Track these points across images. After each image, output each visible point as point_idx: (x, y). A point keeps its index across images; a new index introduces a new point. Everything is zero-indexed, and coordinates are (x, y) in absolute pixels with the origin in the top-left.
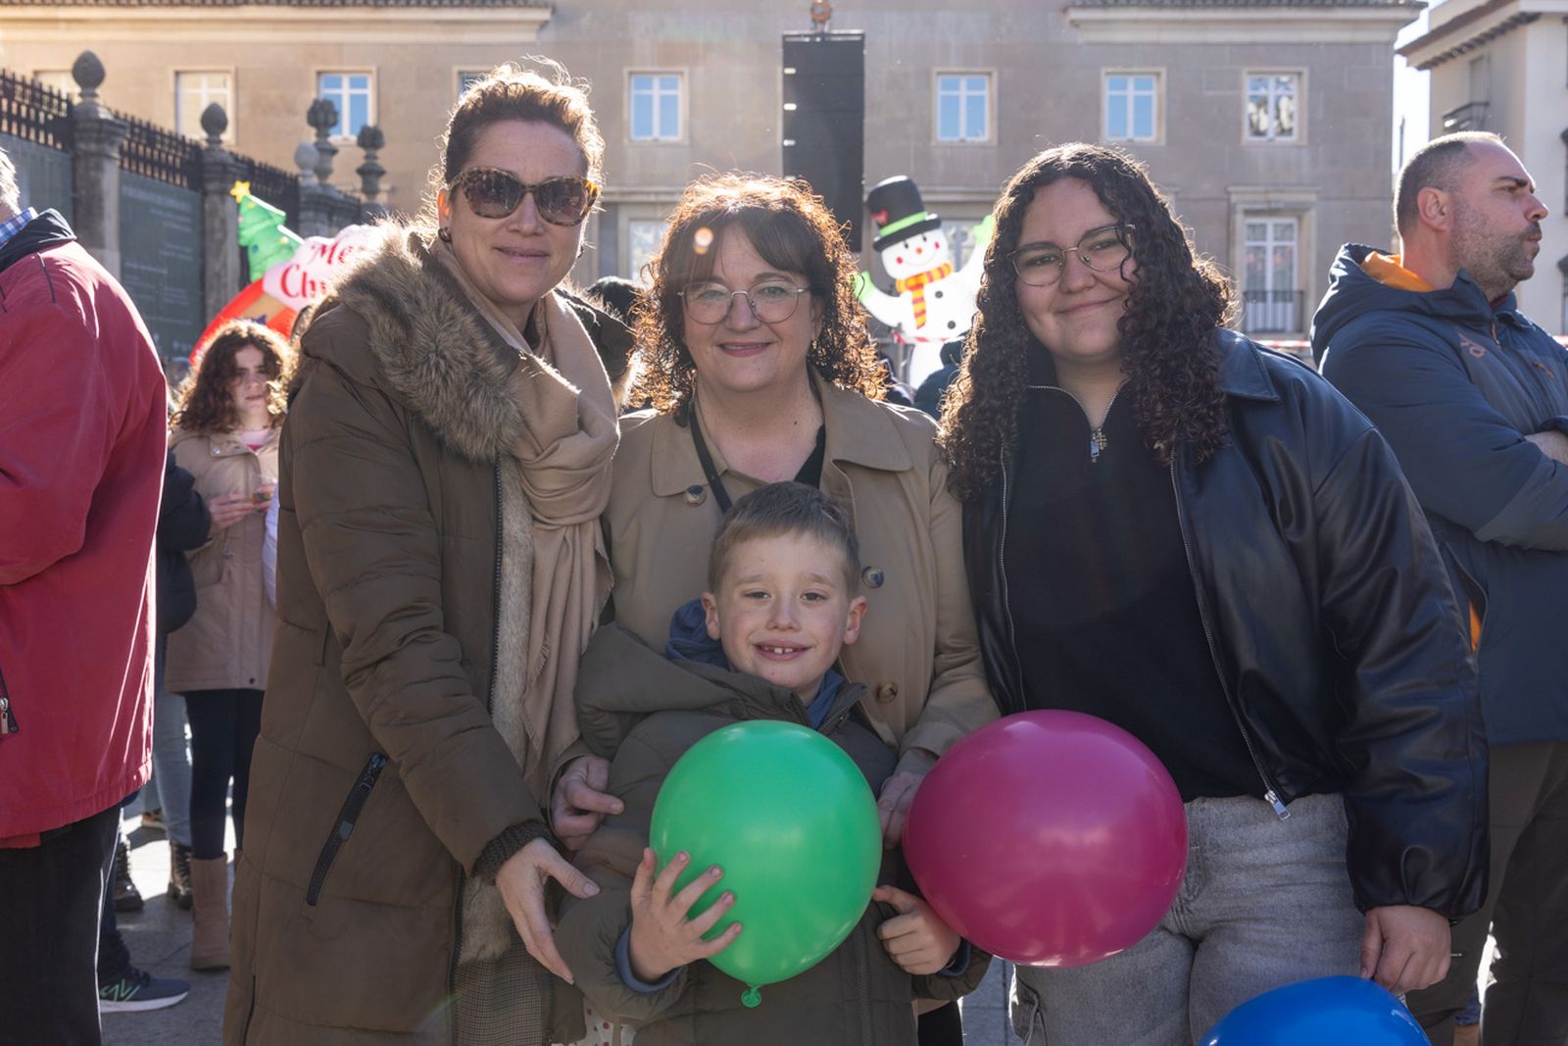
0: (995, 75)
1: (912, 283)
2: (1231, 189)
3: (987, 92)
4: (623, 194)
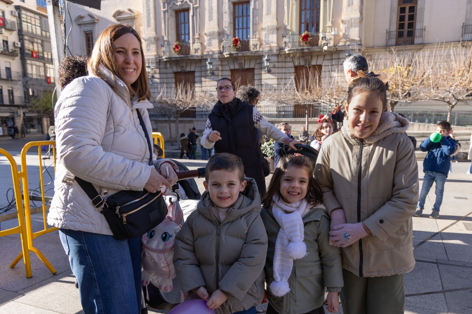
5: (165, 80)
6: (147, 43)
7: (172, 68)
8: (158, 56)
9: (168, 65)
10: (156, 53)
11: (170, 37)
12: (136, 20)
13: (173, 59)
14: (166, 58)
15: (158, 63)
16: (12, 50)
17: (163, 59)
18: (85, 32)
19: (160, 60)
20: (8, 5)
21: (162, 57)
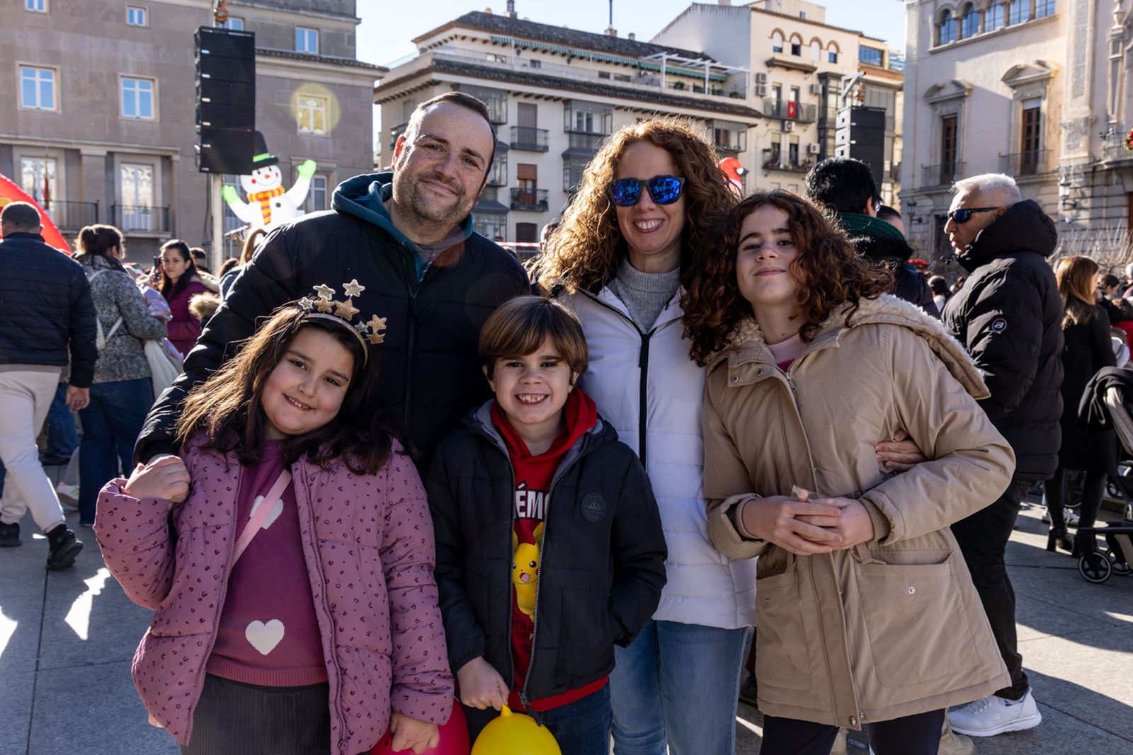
0: (157, 81)
1: (261, 196)
2: (292, 158)
3: (152, 91)
5: (1104, 213)
6: (1069, 131)
7: (1122, 183)
8: (1092, 160)
9: (1115, 178)
10: (1086, 154)
11: (1123, 116)
12: (1051, 81)
13: (1123, 165)
14: (1107, 164)
15: (1090, 175)
16: (805, 161)
17: (1102, 166)
18: (942, 117)
19: (1095, 168)
20: (807, 76)
21: (1100, 161)
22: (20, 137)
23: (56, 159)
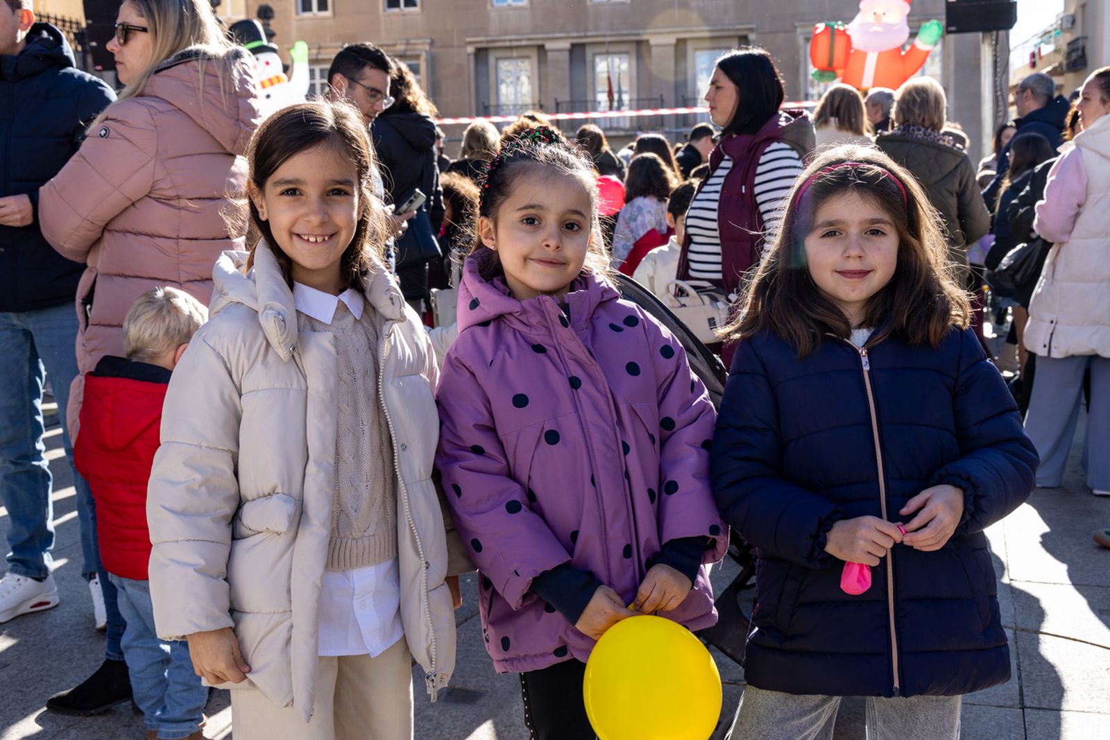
4: (488, 42)
22: (589, 34)
23: (627, 53)
